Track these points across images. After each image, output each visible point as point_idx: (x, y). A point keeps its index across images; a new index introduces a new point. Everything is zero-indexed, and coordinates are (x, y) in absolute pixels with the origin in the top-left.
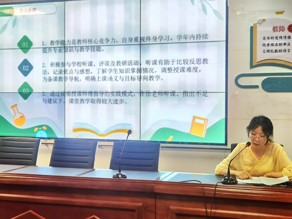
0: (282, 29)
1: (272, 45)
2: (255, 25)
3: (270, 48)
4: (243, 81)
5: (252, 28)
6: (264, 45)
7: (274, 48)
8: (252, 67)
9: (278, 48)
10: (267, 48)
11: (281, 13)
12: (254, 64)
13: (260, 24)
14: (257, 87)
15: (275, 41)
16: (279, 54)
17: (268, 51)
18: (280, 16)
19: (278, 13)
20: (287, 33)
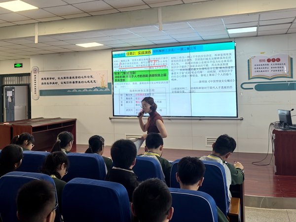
0: (264, 61)
1: (259, 68)
2: (250, 59)
3: (259, 70)
4: (245, 86)
5: (248, 60)
6: (255, 68)
7: (260, 70)
8: (249, 79)
9: (263, 70)
10: (257, 70)
11: (263, 53)
12: (250, 78)
13: (253, 58)
14: (252, 88)
15: (261, 67)
16: (263, 73)
18: (262, 55)
19: (261, 53)
20: (266, 62)
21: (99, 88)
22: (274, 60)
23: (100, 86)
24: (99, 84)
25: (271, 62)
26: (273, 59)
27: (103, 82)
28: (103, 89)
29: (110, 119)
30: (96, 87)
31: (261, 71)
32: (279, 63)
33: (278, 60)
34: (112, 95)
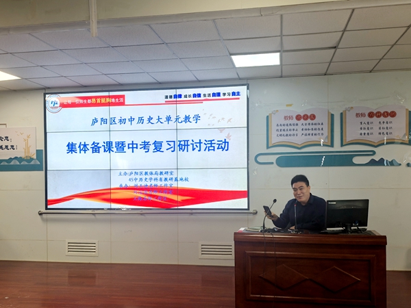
0: (291, 118)
2: (270, 114)
3: (282, 133)
4: (260, 159)
5: (268, 117)
6: (277, 130)
7: (285, 133)
8: (268, 147)
9: (289, 133)
10: (279, 133)
11: (291, 105)
12: (270, 146)
13: (274, 114)
14: (272, 163)
15: (286, 128)
16: (289, 137)
18: (289, 108)
19: (287, 105)
20: (295, 121)
21: (20, 159)
22: (306, 117)
23: (23, 155)
24: (20, 152)
25: (302, 121)
26: (304, 116)
27: (27, 148)
28: (27, 161)
29: (41, 214)
30: (16, 158)
32: (314, 122)
33: (313, 117)
34: (44, 172)
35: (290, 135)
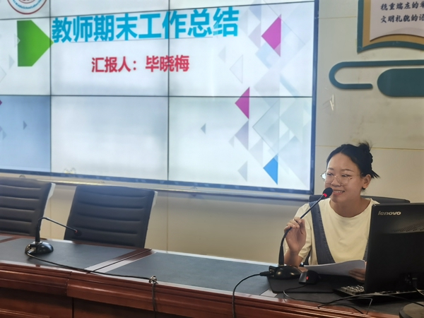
1: (400, 6)
3: (396, 12)
4: (344, 77)
6: (384, 7)
7: (402, 13)
8: (361, 49)
9: (411, 12)
10: (389, 13)
12: (365, 44)
14: (369, 87)
16: (411, 24)
17: (391, 19)
31: (406, 18)
35: (414, 18)
